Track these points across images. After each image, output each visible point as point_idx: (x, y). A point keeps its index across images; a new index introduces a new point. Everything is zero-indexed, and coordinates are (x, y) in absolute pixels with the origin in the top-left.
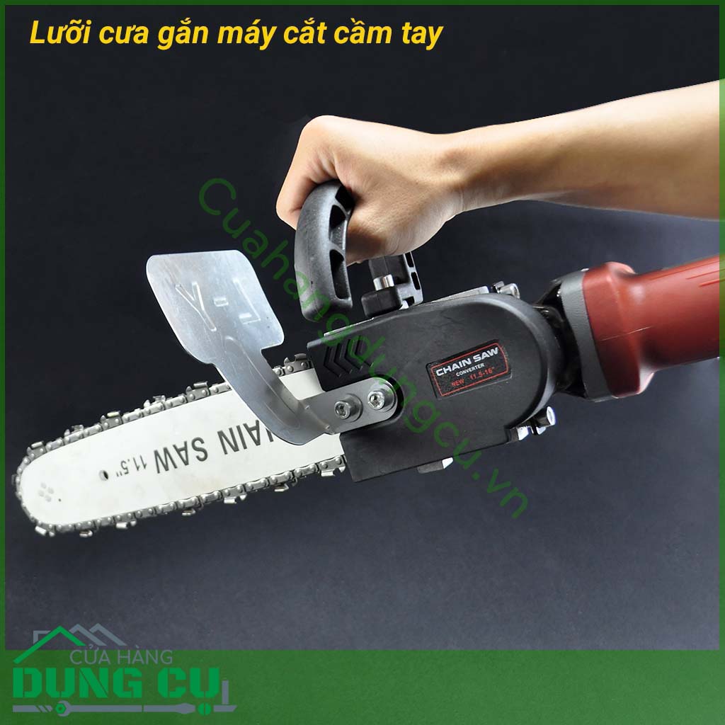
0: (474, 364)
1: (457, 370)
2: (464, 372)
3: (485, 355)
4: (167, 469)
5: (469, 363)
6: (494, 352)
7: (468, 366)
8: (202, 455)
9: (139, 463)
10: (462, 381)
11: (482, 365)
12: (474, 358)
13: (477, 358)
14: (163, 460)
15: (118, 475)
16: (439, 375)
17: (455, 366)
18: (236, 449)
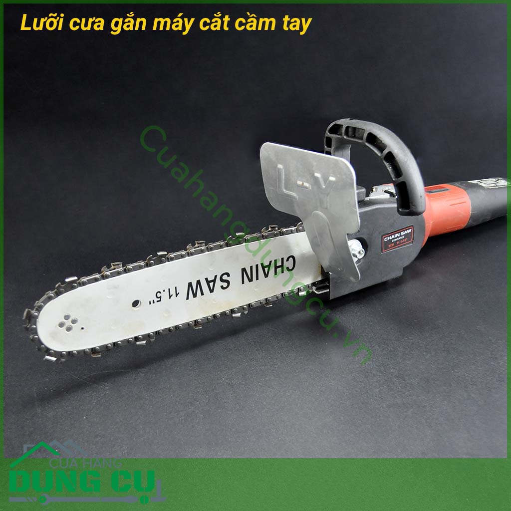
0: (401, 236)
1: (393, 239)
2: (395, 240)
3: (406, 232)
4: (195, 295)
5: (399, 235)
6: (410, 231)
7: (398, 237)
8: (225, 285)
9: (173, 292)
10: (393, 245)
11: (403, 237)
12: (401, 233)
13: (402, 233)
14: (194, 290)
15: (150, 303)
16: (385, 240)
17: (393, 237)
18: (251, 280)
